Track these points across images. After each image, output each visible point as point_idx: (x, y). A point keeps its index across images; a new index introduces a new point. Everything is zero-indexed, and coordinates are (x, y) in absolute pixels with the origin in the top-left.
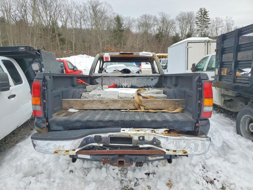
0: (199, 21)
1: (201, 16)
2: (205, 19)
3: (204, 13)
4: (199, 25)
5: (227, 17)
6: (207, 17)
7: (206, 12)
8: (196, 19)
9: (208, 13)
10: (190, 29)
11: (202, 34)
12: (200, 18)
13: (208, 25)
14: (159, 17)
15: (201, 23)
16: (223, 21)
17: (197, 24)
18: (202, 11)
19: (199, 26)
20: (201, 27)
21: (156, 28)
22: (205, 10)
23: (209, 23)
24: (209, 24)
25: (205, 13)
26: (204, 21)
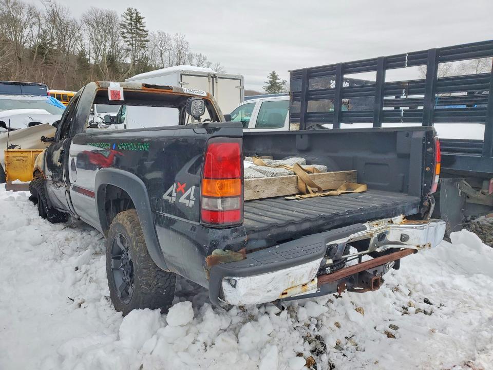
0: (128, 32)
1: (131, 24)
2: (138, 31)
3: (136, 19)
4: (128, 41)
5: (177, 34)
6: (141, 28)
7: (140, 18)
8: (123, 28)
9: (143, 20)
10: (112, 46)
11: (136, 59)
12: (129, 27)
13: (145, 43)
14: (43, 9)
15: (132, 38)
16: (171, 39)
17: (125, 37)
18: (132, 14)
19: (128, 43)
20: (132, 44)
21: (35, 30)
22: (137, 14)
23: (146, 39)
24: (147, 41)
25: (138, 20)
26: (137, 34)
